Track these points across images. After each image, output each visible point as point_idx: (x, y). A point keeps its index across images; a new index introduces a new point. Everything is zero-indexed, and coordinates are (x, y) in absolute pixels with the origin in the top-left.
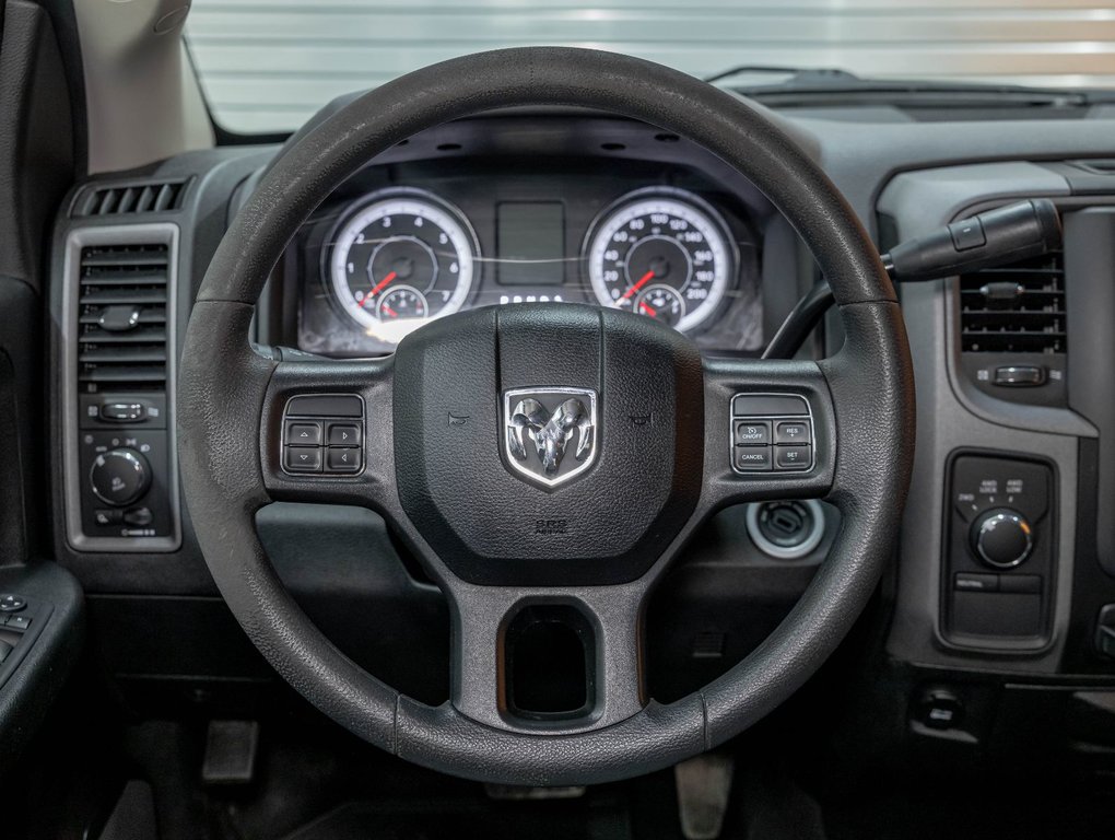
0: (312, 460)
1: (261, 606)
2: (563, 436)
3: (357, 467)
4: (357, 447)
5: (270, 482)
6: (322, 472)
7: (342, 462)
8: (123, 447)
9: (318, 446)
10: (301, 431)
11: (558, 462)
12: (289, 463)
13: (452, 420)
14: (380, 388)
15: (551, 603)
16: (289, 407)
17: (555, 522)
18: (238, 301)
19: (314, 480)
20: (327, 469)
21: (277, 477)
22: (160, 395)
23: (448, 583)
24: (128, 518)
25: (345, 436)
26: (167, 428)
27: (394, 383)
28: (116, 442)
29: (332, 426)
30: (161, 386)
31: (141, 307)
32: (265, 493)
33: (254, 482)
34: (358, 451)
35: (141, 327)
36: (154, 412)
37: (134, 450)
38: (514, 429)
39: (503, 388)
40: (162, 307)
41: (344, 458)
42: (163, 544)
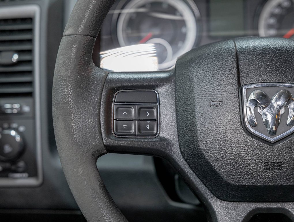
0: (130, 128)
1: (103, 214)
2: (279, 111)
3: (155, 132)
4: (155, 120)
5: (106, 141)
6: (136, 135)
7: (147, 130)
8: (10, 128)
9: (133, 120)
10: (123, 111)
11: (277, 127)
12: (117, 130)
13: (212, 103)
14: (167, 86)
15: (270, 212)
16: (117, 97)
17: (275, 163)
18: (88, 35)
19: (131, 140)
20: (138, 133)
21: (110, 138)
22: (29, 100)
23: (210, 200)
24: (13, 167)
25: (148, 114)
26: (34, 118)
27: (175, 83)
28: (6, 125)
29: (140, 108)
30: (30, 94)
31: (19, 52)
32: (103, 147)
33: (98, 141)
34: (155, 123)
35: (19, 63)
36: (26, 109)
37: (16, 130)
38: (250, 108)
39: (242, 84)
40: (30, 51)
41: (148, 127)
42: (32, 182)
